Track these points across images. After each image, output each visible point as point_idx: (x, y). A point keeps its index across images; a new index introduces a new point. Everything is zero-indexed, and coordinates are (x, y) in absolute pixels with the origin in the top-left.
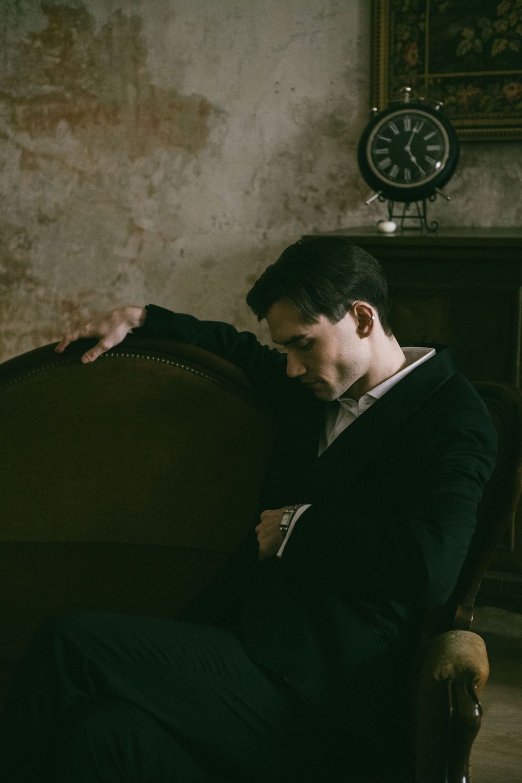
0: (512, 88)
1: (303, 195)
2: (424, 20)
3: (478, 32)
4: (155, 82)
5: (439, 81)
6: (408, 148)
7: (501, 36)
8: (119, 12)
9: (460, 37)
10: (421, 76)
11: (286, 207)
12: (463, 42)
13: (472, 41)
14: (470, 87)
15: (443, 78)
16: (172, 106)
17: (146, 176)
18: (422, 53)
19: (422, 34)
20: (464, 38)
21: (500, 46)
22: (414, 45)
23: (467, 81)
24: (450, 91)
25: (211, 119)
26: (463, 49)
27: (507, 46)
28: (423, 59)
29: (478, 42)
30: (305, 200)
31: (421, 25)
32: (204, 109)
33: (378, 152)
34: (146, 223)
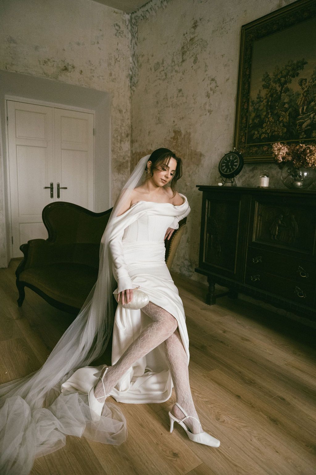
0: (265, 148)
2: (246, 130)
3: (258, 132)
4: (192, 148)
5: (249, 146)
6: (229, 164)
7: (263, 133)
8: (187, 131)
9: (254, 134)
10: (245, 145)
11: (215, 180)
12: (255, 135)
13: (257, 135)
14: (256, 147)
15: (250, 145)
16: (195, 154)
17: (189, 172)
18: (245, 139)
19: (246, 133)
20: (255, 134)
21: (263, 136)
22: (244, 137)
23: (255, 146)
24: (251, 149)
25: (202, 157)
26: (255, 137)
27: (265, 136)
29: (258, 135)
31: (246, 131)
32: (201, 155)
33: (223, 165)
34: (188, 184)
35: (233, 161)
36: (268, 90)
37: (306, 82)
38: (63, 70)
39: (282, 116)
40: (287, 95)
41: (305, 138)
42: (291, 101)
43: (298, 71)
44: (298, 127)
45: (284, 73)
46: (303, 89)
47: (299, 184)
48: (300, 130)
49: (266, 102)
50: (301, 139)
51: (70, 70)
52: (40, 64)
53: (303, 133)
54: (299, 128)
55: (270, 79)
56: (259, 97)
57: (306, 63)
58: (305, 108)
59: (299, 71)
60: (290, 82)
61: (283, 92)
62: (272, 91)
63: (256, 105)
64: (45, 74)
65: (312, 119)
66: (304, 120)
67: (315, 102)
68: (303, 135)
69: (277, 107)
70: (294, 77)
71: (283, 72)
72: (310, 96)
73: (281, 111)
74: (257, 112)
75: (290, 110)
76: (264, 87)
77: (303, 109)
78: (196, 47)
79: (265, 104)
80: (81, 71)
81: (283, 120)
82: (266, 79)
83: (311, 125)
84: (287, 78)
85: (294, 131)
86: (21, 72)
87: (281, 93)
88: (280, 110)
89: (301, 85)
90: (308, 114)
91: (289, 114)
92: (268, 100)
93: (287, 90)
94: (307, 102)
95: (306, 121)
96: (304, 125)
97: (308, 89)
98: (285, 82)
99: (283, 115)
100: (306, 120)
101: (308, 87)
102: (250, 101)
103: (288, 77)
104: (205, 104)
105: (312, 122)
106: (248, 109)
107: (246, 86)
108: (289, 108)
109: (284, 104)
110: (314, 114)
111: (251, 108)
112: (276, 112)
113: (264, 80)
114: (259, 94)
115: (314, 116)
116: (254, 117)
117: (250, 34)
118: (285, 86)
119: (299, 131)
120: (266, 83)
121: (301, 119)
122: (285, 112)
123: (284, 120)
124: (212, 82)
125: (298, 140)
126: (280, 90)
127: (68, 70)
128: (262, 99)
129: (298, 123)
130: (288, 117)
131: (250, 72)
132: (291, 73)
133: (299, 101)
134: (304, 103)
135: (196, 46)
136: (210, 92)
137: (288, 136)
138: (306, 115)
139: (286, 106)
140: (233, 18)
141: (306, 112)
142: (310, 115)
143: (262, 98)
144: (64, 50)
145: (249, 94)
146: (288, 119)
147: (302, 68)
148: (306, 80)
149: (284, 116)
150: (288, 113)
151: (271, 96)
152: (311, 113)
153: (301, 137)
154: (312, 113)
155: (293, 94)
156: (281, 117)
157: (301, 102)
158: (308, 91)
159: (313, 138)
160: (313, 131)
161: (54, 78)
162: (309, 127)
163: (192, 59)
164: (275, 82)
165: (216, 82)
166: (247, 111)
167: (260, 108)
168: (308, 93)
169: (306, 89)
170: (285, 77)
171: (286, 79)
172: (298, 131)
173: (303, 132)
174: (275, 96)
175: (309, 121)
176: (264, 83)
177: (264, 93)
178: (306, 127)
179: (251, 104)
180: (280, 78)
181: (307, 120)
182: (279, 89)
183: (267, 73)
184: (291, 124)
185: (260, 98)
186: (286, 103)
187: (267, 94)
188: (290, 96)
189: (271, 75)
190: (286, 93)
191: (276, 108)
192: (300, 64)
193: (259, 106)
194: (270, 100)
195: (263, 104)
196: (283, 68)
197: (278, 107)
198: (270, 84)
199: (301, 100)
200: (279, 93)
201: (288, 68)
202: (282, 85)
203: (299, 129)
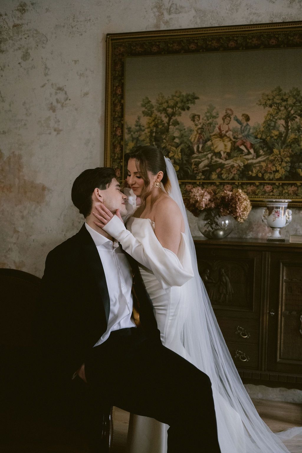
1: (79, 221)
2: (122, 162)
4: (26, 178)
8: (13, 152)
11: (73, 225)
16: (32, 187)
17: (21, 212)
18: (121, 173)
19: (122, 167)
22: (119, 170)
25: (46, 192)
28: (122, 175)
30: (80, 222)
31: (121, 164)
32: (44, 188)
34: (20, 229)
36: (150, 118)
37: (199, 119)
39: (172, 151)
40: (177, 129)
41: (204, 179)
42: (182, 136)
43: (188, 105)
44: (193, 166)
45: (171, 103)
46: (196, 125)
48: (197, 170)
49: (149, 132)
50: (199, 180)
53: (201, 174)
54: (196, 167)
55: (152, 107)
56: (138, 125)
57: (197, 98)
58: (201, 146)
59: (190, 105)
60: (180, 114)
61: (171, 124)
62: (156, 120)
63: (134, 133)
65: (210, 159)
66: (200, 159)
67: (212, 141)
68: (200, 176)
69: (164, 141)
70: (183, 109)
71: (169, 102)
72: (204, 134)
73: (171, 145)
74: (137, 142)
75: (182, 146)
76: (145, 114)
77: (198, 147)
78: (26, 38)
79: (148, 134)
81: (173, 156)
82: (146, 105)
83: (209, 165)
84: (174, 109)
85: (189, 171)
87: (169, 125)
88: (169, 145)
89: (194, 121)
90: (205, 153)
91: (181, 150)
92: (151, 130)
93: (176, 123)
94: (203, 140)
95: (202, 161)
96: (201, 165)
97: (203, 126)
98: (173, 114)
99: (173, 150)
100: (203, 159)
101: (202, 124)
102: (125, 127)
103: (177, 109)
104: (49, 118)
105: (210, 163)
106: (122, 137)
107: (118, 108)
108: (181, 143)
109: (174, 138)
110: (212, 154)
111: (127, 137)
112: (163, 145)
113: (143, 106)
114: (138, 122)
115: (212, 157)
116: (133, 147)
117: (119, 47)
118: (174, 118)
119: (195, 172)
120: (146, 110)
121: (196, 158)
122: (176, 148)
123: (175, 156)
124: (57, 91)
125: (195, 181)
126: (168, 122)
128: (143, 128)
129: (194, 161)
130: (180, 154)
131: (123, 91)
132: (179, 105)
133: (193, 137)
134: (198, 141)
135: (26, 36)
136: (55, 103)
137: (182, 175)
138: (203, 154)
139: (177, 140)
140: (90, 20)
141: (202, 151)
142: (207, 155)
143: (143, 127)
145: (122, 119)
146: (180, 156)
147: (194, 103)
148: (199, 116)
149: (174, 152)
150: (180, 150)
151: (156, 126)
152: (208, 152)
153: (198, 178)
154: (210, 153)
155: (185, 129)
156: (171, 152)
157: (195, 140)
158: (202, 128)
159: (213, 180)
160: (212, 173)
162: (207, 168)
163: (20, 54)
164: (159, 111)
165: (66, 93)
166: (122, 139)
167: (141, 138)
168: (203, 131)
169: (200, 126)
170: (172, 107)
171: (174, 110)
172: (194, 170)
173: (200, 172)
174: (160, 127)
175: (206, 162)
176: (144, 109)
177: (145, 121)
178: (203, 168)
179: (126, 131)
180: (165, 107)
181: (204, 160)
182: (166, 120)
183: (147, 98)
184: (185, 162)
185: (140, 126)
186: (177, 137)
187: (149, 123)
188: (181, 131)
189: (154, 102)
190: (175, 126)
191: (163, 141)
192: (190, 98)
193: (140, 136)
194: (154, 130)
195: (145, 134)
196: (169, 97)
197: (166, 140)
198: (153, 112)
199: (196, 137)
200: (166, 125)
201: (175, 98)
202: (170, 116)
203: (195, 169)
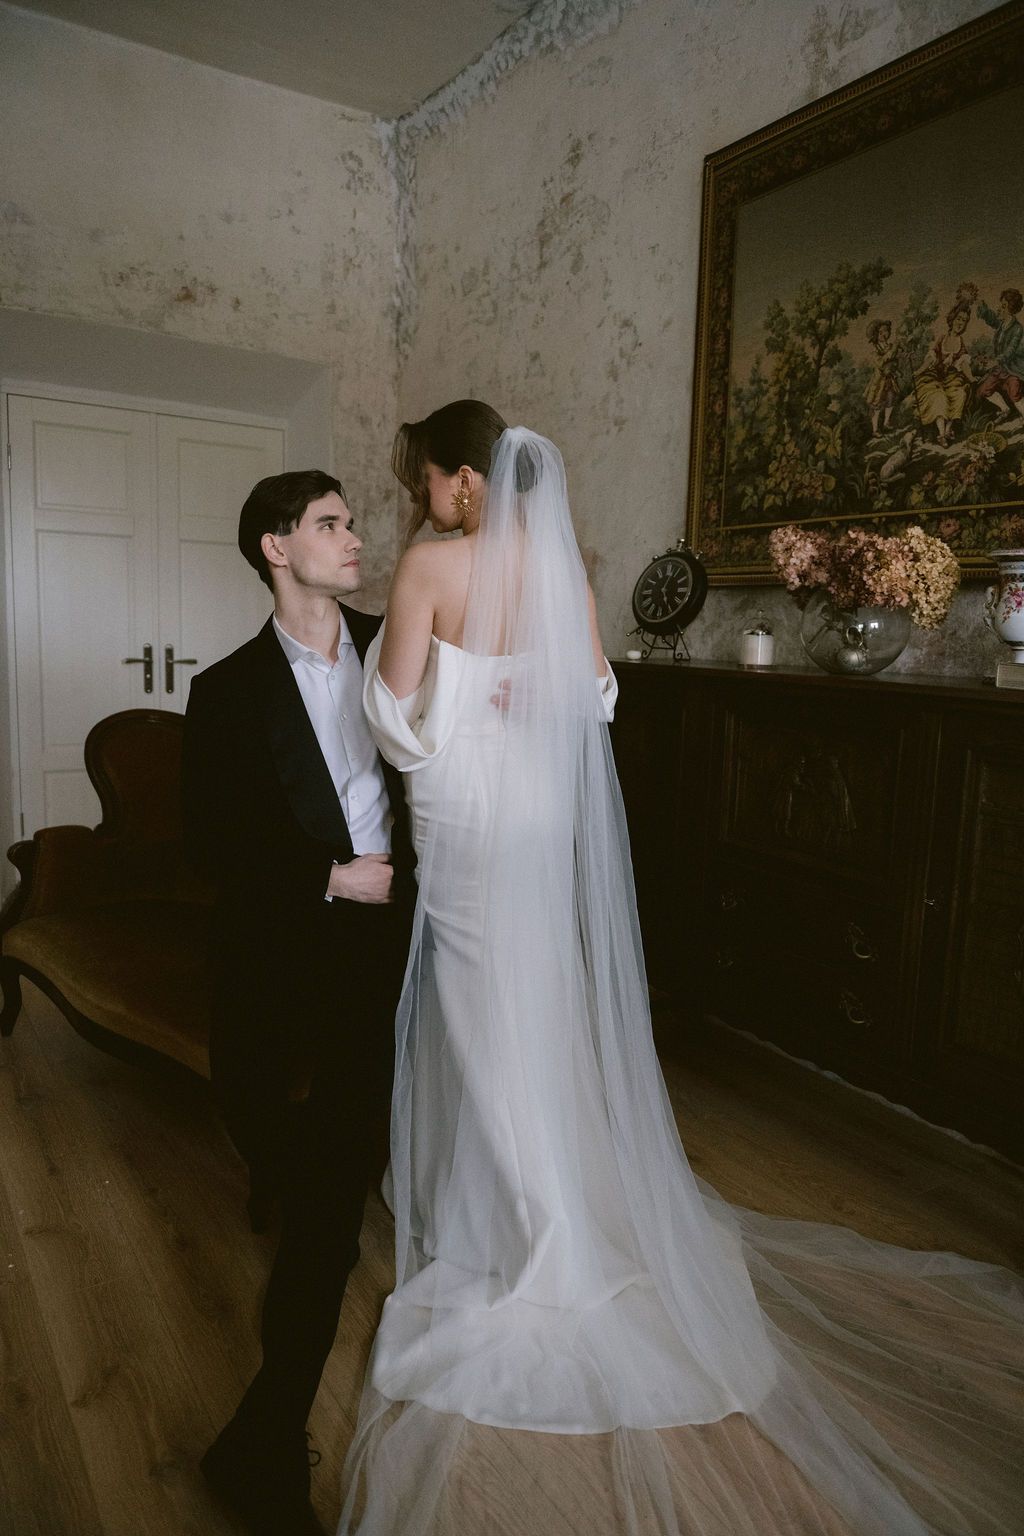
2: (721, 481)
3: (756, 488)
5: (729, 533)
6: (663, 590)
7: (770, 492)
9: (744, 494)
10: (718, 529)
12: (746, 499)
13: (752, 497)
14: (748, 538)
15: (731, 530)
18: (719, 509)
19: (721, 493)
20: (746, 495)
21: (769, 501)
22: (715, 503)
23: (746, 532)
24: (736, 541)
26: (745, 506)
27: (774, 500)
28: (719, 514)
29: (755, 498)
31: (720, 485)
33: (645, 592)
35: (673, 580)
36: (780, 355)
37: (890, 334)
38: (179, 300)
39: (822, 438)
40: (836, 373)
41: (891, 509)
42: (847, 390)
43: (865, 299)
44: (868, 474)
45: (827, 304)
46: (881, 354)
47: (854, 657)
48: (875, 484)
49: (776, 395)
50: (879, 511)
51: (200, 298)
52: (106, 284)
53: (884, 493)
54: (873, 476)
55: (786, 323)
56: (756, 380)
57: (888, 272)
58: (888, 412)
59: (868, 299)
60: (844, 331)
61: (823, 361)
62: (792, 359)
63: (747, 403)
64: (121, 312)
65: (909, 448)
66: (885, 451)
67: (915, 394)
68: (883, 500)
69: (807, 411)
70: (853, 314)
71: (823, 301)
72: (899, 375)
73: (821, 421)
74: (751, 428)
75: (845, 418)
76: (773, 346)
77: (882, 416)
78: (578, 222)
79: (775, 400)
80: (238, 302)
81: (824, 451)
82: (775, 323)
83: (905, 467)
84: (834, 317)
85: (857, 487)
86: (45, 311)
87: (819, 367)
88: (816, 421)
89: (875, 341)
90: (898, 431)
91: (841, 432)
92: (782, 387)
93: (837, 357)
94: (895, 394)
95: (890, 455)
96: (887, 469)
97: (897, 352)
98: (830, 333)
99: (824, 435)
100: (891, 451)
101: (894, 348)
102: (732, 389)
103: (839, 315)
104: (606, 399)
105: (909, 459)
106: (725, 414)
107: (720, 346)
108: (843, 414)
109: (828, 400)
110: (914, 432)
111: (733, 414)
112: (804, 425)
113: (768, 326)
114: (756, 371)
115: (913, 441)
116: (744, 441)
117: (728, 184)
118: (831, 344)
119: (871, 488)
120: (774, 336)
121: (876, 447)
122: (832, 427)
123: (828, 451)
124: (623, 331)
125: (869, 515)
126: (816, 358)
127: (195, 300)
128: (765, 386)
129: (869, 459)
130: (839, 442)
131: (730, 297)
132: (845, 304)
133: (871, 391)
134: (884, 398)
135: (578, 218)
136: (617, 359)
137: (841, 501)
138: (891, 435)
139: (834, 406)
140: (681, 133)
141: (892, 428)
142: (902, 435)
143: (766, 382)
144: (181, 237)
145: (727, 370)
146: (839, 448)
147: (879, 290)
148: (889, 324)
149: (827, 440)
150: (839, 430)
151: (791, 375)
152: (905, 429)
153: (878, 505)
154: (909, 430)
155: (854, 370)
156: (820, 440)
157: (875, 397)
158: (894, 359)
159: (913, 508)
160: (913, 488)
161: (150, 323)
162: (900, 475)
163: (569, 259)
164: (800, 332)
165: (635, 331)
166: (724, 423)
167: (760, 414)
168: (896, 368)
169: (889, 355)
170: (828, 315)
171: (833, 323)
172: (868, 485)
173: (883, 488)
174: (800, 375)
175: (899, 457)
176: (769, 334)
177: (770, 365)
178: (891, 476)
179: (732, 400)
180: (814, 318)
181: (894, 453)
182: (812, 353)
183: (777, 303)
184: (849, 463)
185: (760, 381)
186: (834, 397)
187: (779, 370)
188: (844, 376)
189: (790, 312)
190: (832, 367)
191: (804, 413)
192: (870, 276)
193: (758, 408)
194: (788, 387)
195: (769, 400)
196: (822, 287)
197: (810, 409)
198: (788, 338)
199: (878, 388)
200: (813, 366)
201: (836, 286)
202: (821, 341)
203: (870, 482)
